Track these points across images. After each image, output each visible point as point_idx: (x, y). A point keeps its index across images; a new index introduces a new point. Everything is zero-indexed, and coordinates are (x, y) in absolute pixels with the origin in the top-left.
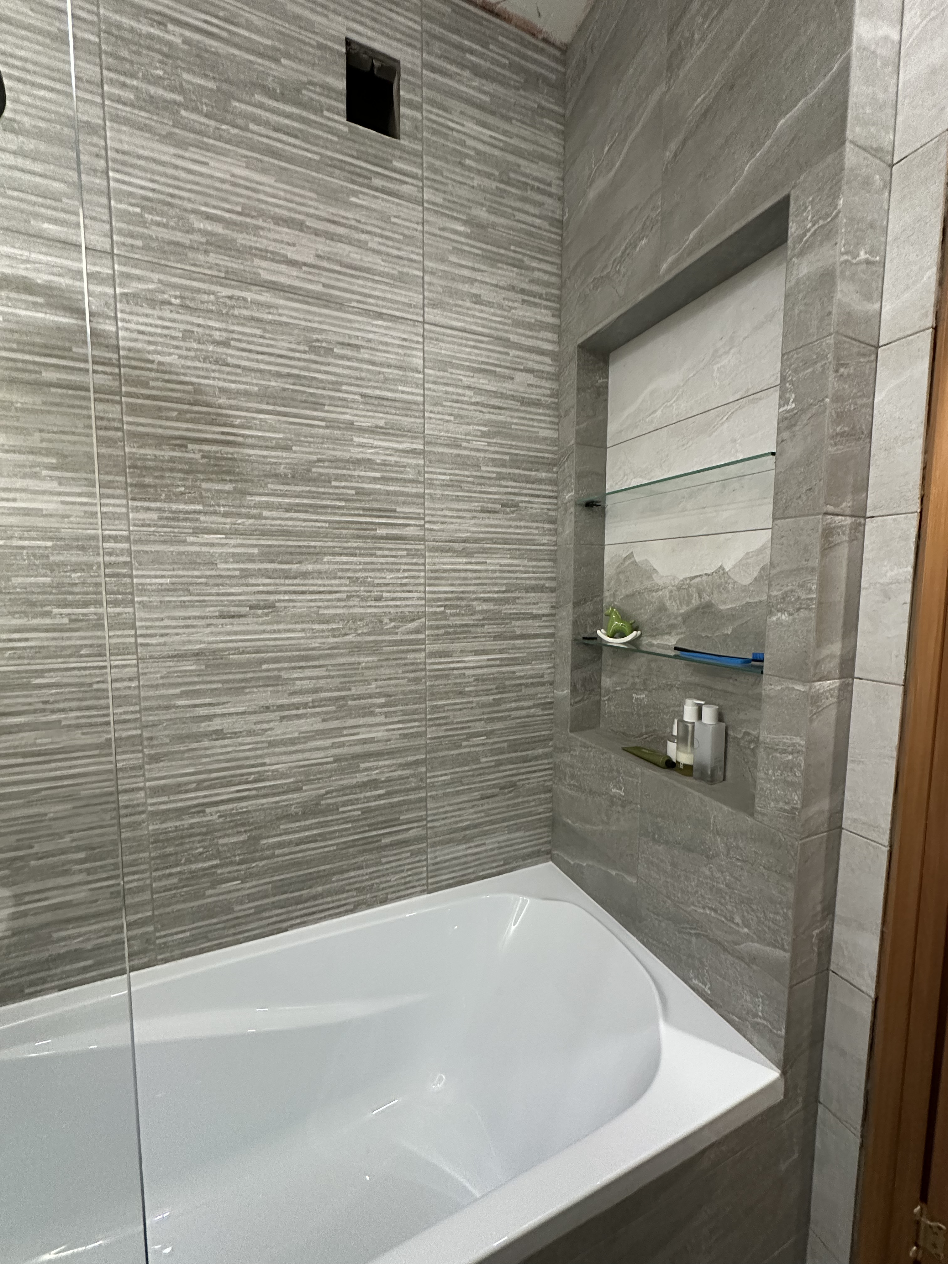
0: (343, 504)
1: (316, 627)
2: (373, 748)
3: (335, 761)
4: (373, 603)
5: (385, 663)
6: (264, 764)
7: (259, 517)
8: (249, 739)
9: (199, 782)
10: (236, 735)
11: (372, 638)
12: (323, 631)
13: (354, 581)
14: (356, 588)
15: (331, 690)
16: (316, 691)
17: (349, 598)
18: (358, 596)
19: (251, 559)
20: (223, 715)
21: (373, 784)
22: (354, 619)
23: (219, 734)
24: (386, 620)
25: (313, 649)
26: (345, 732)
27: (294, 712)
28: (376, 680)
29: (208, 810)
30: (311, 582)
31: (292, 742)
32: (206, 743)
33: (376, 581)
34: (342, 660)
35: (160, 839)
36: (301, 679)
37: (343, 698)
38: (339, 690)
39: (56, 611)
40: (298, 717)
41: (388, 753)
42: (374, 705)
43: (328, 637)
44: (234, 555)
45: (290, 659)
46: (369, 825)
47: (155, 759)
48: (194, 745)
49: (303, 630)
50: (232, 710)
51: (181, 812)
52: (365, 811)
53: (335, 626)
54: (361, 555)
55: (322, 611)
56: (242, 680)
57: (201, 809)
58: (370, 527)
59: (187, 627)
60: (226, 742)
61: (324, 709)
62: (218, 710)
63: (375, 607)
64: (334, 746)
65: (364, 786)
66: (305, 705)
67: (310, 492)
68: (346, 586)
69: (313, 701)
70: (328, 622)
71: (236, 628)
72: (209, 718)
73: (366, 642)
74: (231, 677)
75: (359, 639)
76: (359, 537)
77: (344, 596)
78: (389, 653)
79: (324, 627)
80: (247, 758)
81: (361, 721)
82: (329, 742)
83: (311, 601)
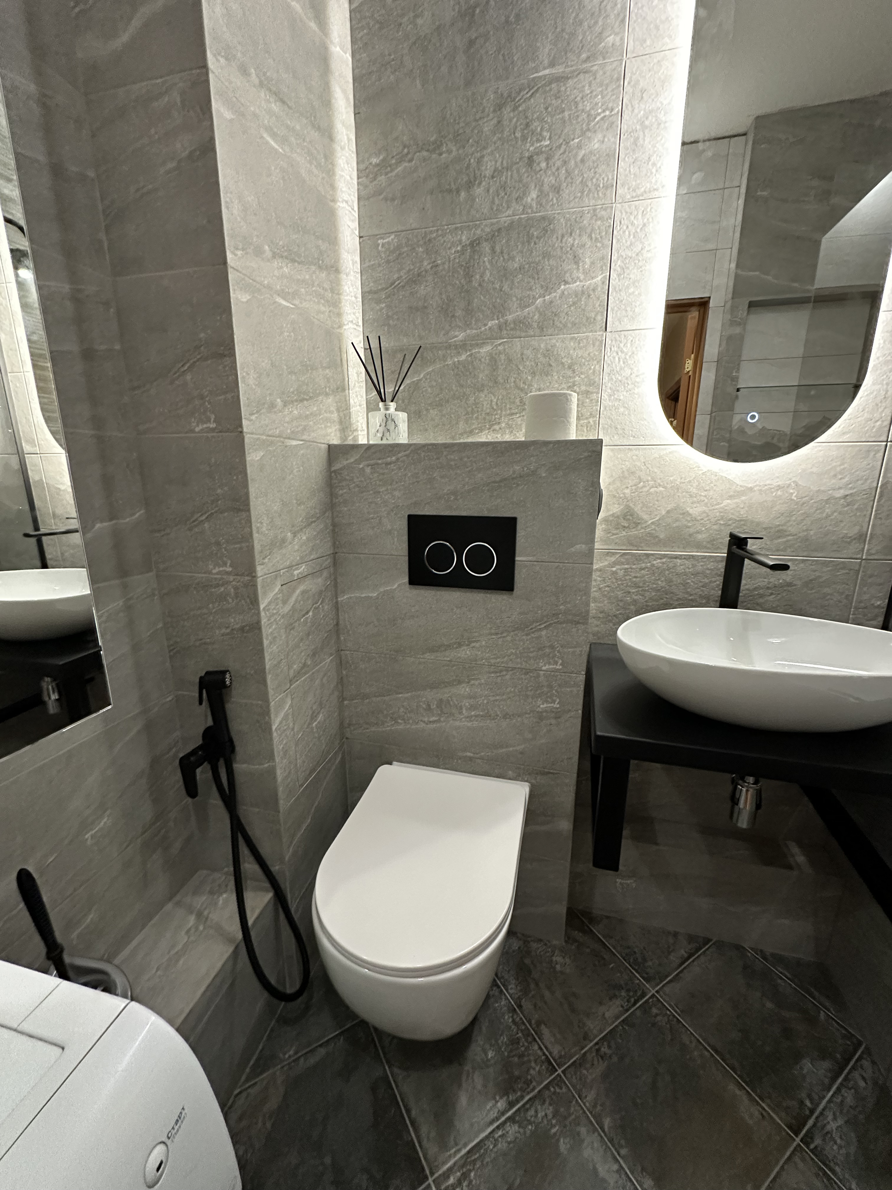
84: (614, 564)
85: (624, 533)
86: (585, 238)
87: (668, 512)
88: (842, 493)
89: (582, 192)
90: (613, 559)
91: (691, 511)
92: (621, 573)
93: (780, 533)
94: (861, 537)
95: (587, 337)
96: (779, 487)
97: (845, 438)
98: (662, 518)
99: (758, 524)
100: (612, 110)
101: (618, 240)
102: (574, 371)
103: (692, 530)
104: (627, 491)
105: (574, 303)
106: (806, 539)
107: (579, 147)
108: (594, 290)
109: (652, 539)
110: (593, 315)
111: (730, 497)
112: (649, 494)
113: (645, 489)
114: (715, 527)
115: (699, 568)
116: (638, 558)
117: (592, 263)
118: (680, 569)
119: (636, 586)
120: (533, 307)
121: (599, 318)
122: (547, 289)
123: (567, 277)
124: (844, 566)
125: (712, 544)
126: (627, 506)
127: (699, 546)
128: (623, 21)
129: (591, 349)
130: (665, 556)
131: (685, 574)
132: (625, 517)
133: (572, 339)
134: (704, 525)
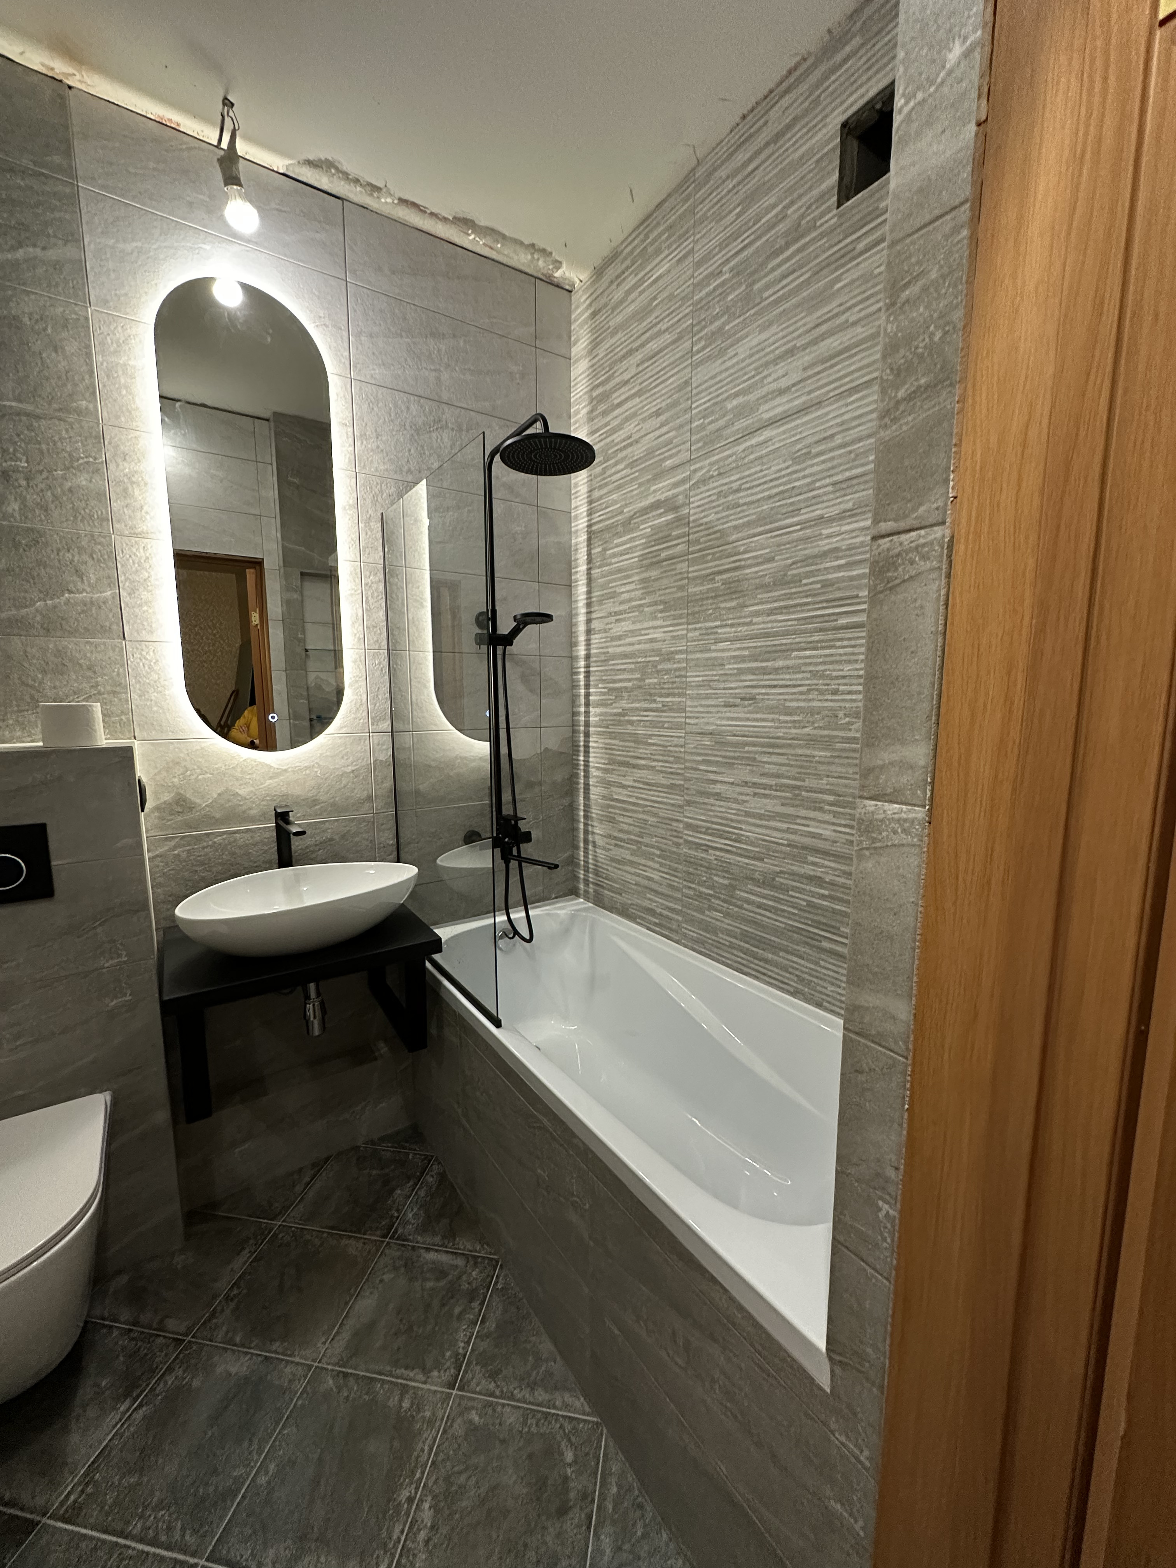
0: (809, 600)
1: (782, 718)
2: (821, 844)
3: (788, 845)
4: (829, 697)
5: (837, 760)
6: (741, 829)
7: (750, 623)
8: (734, 806)
9: (708, 828)
10: (727, 799)
11: (826, 732)
12: (786, 722)
13: (814, 674)
14: (815, 682)
15: (788, 778)
16: (778, 776)
17: (809, 691)
18: (817, 690)
19: (743, 659)
20: (722, 782)
21: (817, 880)
22: (812, 712)
23: (718, 796)
24: (841, 714)
25: (778, 738)
26: (798, 821)
27: (762, 791)
28: (828, 776)
29: (710, 851)
30: (781, 677)
31: (760, 817)
32: (712, 801)
33: (834, 674)
34: (800, 752)
35: (689, 861)
36: (769, 763)
37: (798, 788)
38: (795, 779)
39: (659, 699)
40: (765, 796)
41: (834, 855)
42: (823, 801)
43: (790, 728)
44: (734, 657)
45: (762, 745)
46: (812, 920)
47: (689, 803)
48: (706, 800)
49: (773, 720)
50: (726, 779)
51: (698, 846)
52: (810, 904)
53: (796, 718)
54: (823, 648)
55: (788, 704)
56: (734, 758)
57: (707, 848)
58: (832, 618)
59: (708, 712)
60: (722, 803)
61: (783, 794)
62: (719, 778)
63: (832, 701)
64: (788, 831)
65: (811, 879)
66: (770, 787)
67: (785, 594)
68: (808, 679)
69: (776, 785)
70: (790, 714)
71: (732, 715)
72: (715, 782)
73: (822, 736)
74: (728, 754)
75: (816, 732)
76: (821, 630)
77: (804, 689)
78: (842, 750)
79: (788, 718)
80: (732, 820)
81: (812, 814)
82: (785, 826)
83: (780, 694)
84: (175, 847)
85: (180, 818)
86: (85, 557)
87: (219, 795)
88: (350, 769)
89: (75, 517)
90: (173, 843)
91: (240, 792)
92: (184, 855)
93: (315, 802)
94: (370, 798)
95: (104, 644)
96: (307, 768)
97: (343, 731)
98: (215, 800)
99: (298, 797)
100: (95, 459)
101: (122, 566)
102: (95, 672)
103: (244, 808)
104: (176, 780)
105: (83, 611)
106: (334, 805)
107: (64, 478)
108: (104, 603)
109: (209, 820)
110: (107, 624)
111: (271, 778)
112: (197, 780)
113: (193, 777)
114: (264, 803)
115: (257, 838)
116: (198, 839)
117: (98, 579)
118: (241, 842)
119: (202, 864)
120: (33, 609)
121: (114, 627)
122: (47, 594)
123: (71, 586)
124: (364, 820)
125: (263, 818)
126: (179, 794)
127: (253, 820)
128: (94, 393)
129: (111, 653)
130: (224, 833)
131: (247, 845)
132: (177, 803)
133: (87, 642)
134: (253, 802)
